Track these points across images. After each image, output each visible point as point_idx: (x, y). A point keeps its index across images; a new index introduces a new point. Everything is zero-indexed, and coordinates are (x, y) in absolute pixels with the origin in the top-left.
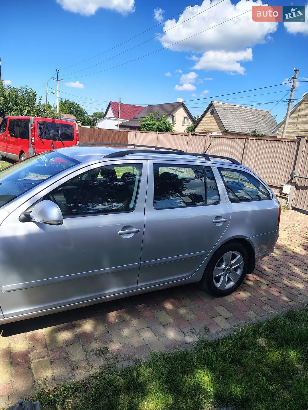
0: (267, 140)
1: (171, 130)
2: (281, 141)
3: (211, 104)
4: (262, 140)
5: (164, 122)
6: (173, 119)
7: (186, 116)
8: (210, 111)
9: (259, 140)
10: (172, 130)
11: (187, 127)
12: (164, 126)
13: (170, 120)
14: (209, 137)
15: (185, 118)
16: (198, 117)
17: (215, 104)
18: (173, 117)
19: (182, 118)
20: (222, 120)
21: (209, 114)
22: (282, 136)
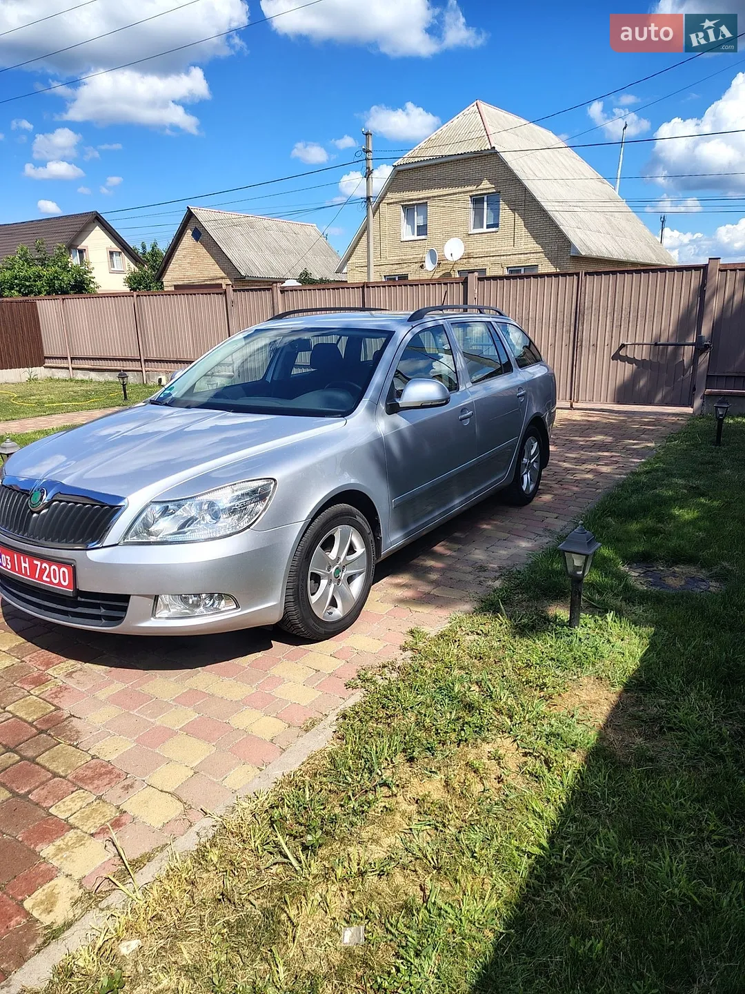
0: (406, 285)
1: (88, 285)
2: (432, 284)
3: (190, 216)
4: (396, 286)
5: (65, 268)
6: (81, 258)
7: (115, 247)
8: (189, 232)
9: (390, 286)
10: (92, 286)
11: (124, 276)
12: (67, 278)
13: (74, 260)
14: (279, 292)
15: (111, 253)
16: (144, 247)
17: (202, 215)
18: (81, 252)
19: (106, 256)
20: (224, 250)
21: (188, 238)
22: (369, 278)
